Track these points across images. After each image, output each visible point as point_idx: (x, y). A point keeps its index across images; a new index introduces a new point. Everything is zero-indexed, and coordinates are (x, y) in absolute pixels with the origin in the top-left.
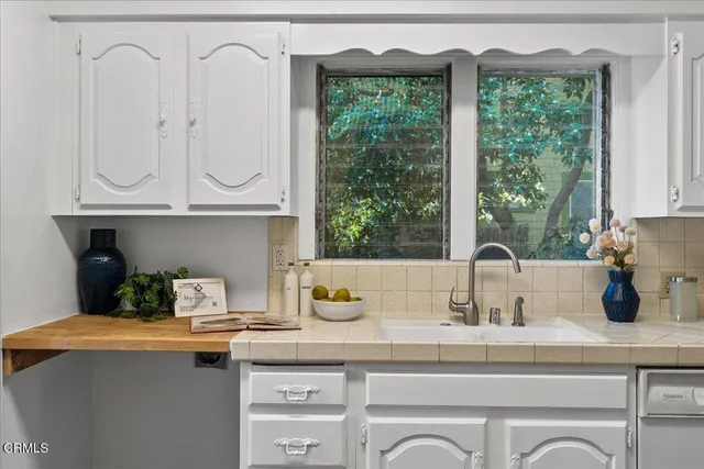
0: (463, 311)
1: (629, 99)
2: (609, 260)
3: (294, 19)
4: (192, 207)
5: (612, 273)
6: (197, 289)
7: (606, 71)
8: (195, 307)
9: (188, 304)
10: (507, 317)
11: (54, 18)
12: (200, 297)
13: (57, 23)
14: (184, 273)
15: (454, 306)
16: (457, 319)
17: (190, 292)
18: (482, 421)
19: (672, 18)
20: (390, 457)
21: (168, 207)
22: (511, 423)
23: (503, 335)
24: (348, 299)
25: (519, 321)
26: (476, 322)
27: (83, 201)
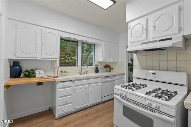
0: (81, 73)
1: (97, 48)
2: (96, 66)
3: (60, 31)
4: (42, 58)
5: (96, 68)
6: (39, 72)
7: (95, 45)
8: (39, 75)
9: (38, 75)
10: (85, 73)
11: (8, 18)
12: (40, 74)
13: (9, 20)
14: (36, 69)
15: (79, 72)
16: (80, 74)
17: (38, 73)
18: (88, 85)
19: (103, 41)
20: (78, 92)
21: (37, 58)
22: (91, 85)
23: (85, 75)
24: (66, 72)
25: (87, 74)
26: (82, 74)
27: (17, 56)
